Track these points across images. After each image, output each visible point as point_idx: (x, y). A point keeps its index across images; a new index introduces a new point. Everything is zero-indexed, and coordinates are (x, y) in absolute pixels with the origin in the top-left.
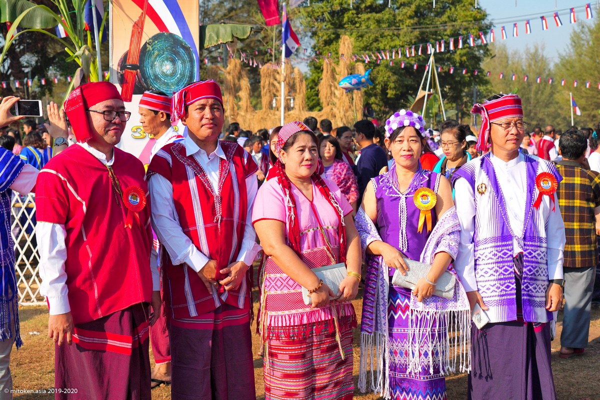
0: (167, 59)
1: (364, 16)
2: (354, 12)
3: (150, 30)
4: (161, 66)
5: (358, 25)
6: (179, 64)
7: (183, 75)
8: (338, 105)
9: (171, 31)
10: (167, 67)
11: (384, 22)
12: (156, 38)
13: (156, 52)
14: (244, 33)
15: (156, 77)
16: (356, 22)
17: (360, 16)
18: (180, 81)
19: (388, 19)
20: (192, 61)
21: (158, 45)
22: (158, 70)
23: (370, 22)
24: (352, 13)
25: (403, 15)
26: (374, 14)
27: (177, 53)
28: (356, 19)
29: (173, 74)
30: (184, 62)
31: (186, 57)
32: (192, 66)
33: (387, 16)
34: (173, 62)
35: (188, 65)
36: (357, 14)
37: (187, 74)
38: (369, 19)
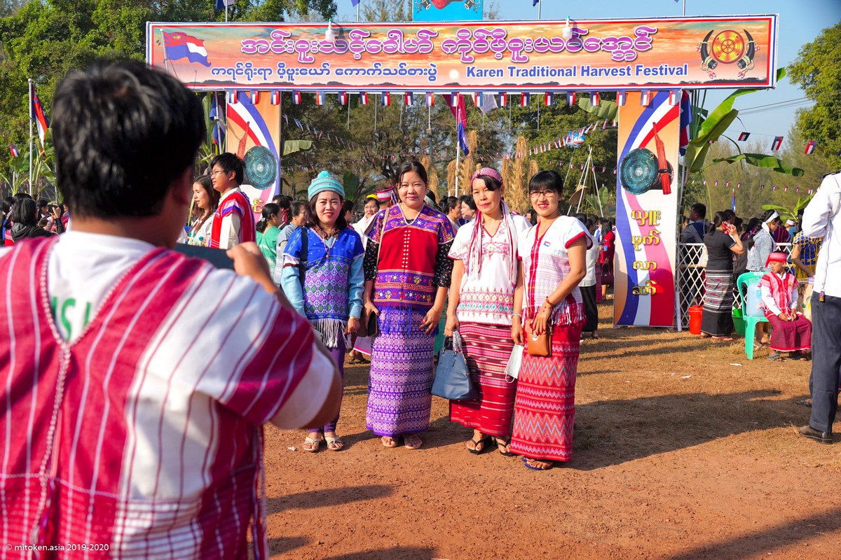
0: (260, 163)
1: (559, 117)
2: (550, 113)
3: (250, 144)
4: (257, 166)
5: (552, 125)
6: (267, 165)
7: (269, 173)
8: (514, 197)
9: (263, 145)
10: (260, 168)
11: (575, 123)
12: (253, 149)
13: (253, 158)
14: (307, 146)
15: (253, 174)
16: (551, 123)
17: (555, 117)
18: (268, 176)
19: (579, 120)
20: (275, 164)
21: (255, 153)
22: (255, 170)
23: (563, 123)
24: (548, 115)
25: (594, 116)
26: (567, 116)
27: (266, 159)
28: (552, 120)
29: (264, 172)
30: (270, 164)
31: (271, 161)
32: (275, 167)
33: (579, 117)
34: (264, 164)
35: (273, 166)
36: (553, 115)
37: (272, 172)
38: (562, 119)
